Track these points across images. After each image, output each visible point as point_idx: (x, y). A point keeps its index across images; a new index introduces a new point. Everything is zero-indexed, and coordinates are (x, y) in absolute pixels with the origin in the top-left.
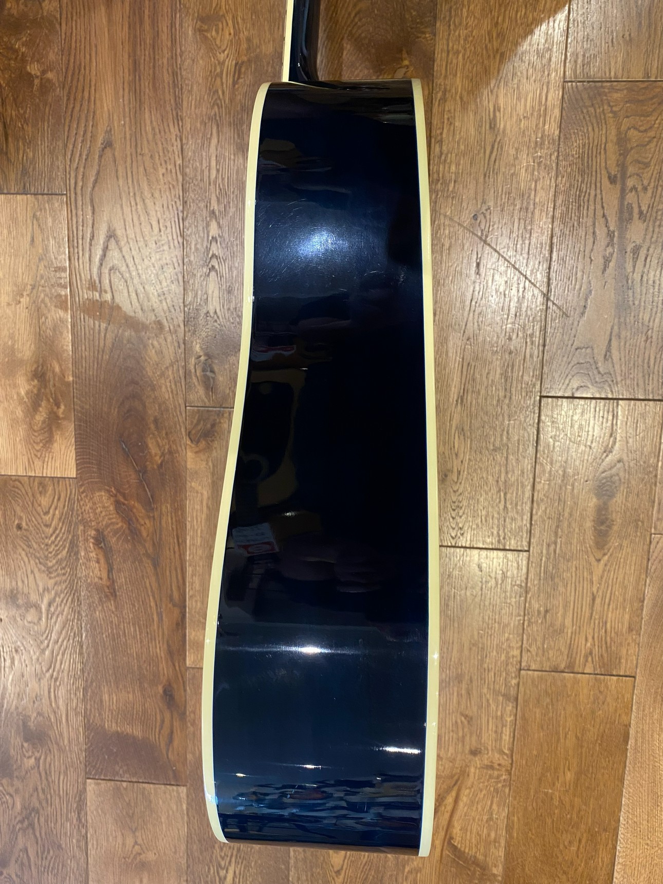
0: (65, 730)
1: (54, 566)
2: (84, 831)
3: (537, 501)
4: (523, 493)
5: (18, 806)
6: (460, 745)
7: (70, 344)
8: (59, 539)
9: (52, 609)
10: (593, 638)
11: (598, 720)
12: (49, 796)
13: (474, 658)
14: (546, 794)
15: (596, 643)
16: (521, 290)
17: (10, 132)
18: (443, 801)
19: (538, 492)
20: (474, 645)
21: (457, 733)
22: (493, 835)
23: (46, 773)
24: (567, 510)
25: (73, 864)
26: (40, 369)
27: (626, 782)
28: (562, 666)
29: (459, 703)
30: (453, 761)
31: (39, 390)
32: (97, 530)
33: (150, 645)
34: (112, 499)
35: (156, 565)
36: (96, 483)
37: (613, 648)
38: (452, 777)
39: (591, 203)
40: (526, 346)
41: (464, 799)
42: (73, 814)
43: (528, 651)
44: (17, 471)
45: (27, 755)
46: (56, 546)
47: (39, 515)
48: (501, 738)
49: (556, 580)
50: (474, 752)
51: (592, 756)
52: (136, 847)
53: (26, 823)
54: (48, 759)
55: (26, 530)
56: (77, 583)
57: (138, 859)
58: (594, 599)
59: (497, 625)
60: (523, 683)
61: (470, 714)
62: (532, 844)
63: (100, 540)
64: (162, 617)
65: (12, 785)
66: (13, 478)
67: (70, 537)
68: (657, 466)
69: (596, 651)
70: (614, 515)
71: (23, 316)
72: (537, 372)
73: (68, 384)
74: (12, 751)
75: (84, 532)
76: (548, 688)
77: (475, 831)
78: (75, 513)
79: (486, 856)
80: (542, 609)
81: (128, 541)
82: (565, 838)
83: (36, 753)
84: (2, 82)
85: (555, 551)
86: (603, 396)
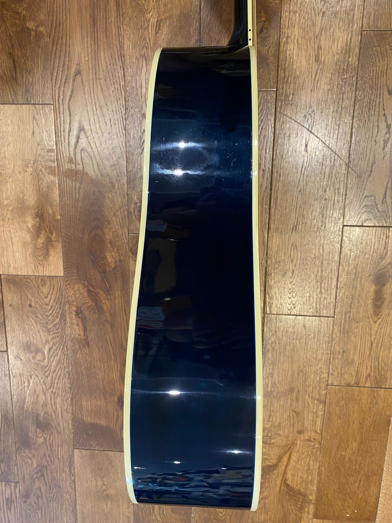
0: (61, 422)
1: (52, 327)
2: (73, 478)
3: (340, 287)
4: (332, 283)
5: (35, 464)
6: (292, 428)
7: (58, 196)
8: (54, 312)
9: (51, 353)
10: (371, 367)
11: (373, 413)
12: (52, 459)
13: (301, 379)
14: (341, 455)
15: (373, 370)
16: (332, 161)
17: (17, 65)
18: (281, 459)
19: (341, 282)
20: (300, 371)
21: (290, 422)
22: (310, 478)
23: (50, 446)
24: (357, 293)
25: (68, 496)
26: (40, 212)
27: (388, 448)
28: (352, 383)
29: (291, 405)
30: (287, 437)
31: (40, 224)
32: (77, 307)
33: (110, 374)
34: (86, 289)
35: (112, 327)
36: (76, 279)
37: (382, 372)
38: (287, 446)
39: (377, 106)
40: (335, 195)
41: (293, 458)
42: (67, 468)
43: (332, 374)
44: (28, 272)
45: (39, 436)
46: (53, 316)
47: (42, 298)
48: (316, 424)
49: (350, 333)
50: (300, 432)
51: (369, 434)
52: (104, 486)
53: (39, 474)
54: (52, 438)
55: (34, 307)
56: (66, 338)
57: (105, 493)
58: (372, 344)
59: (314, 360)
60: (329, 393)
61: (298, 411)
62: (333, 483)
63: (79, 313)
64: (116, 356)
65: (31, 453)
66: (26, 277)
67: (61, 311)
69: (372, 374)
70: (385, 296)
71: (29, 179)
72: (342, 211)
73: (57, 221)
74: (30, 434)
75: (69, 308)
76: (344, 396)
77: (299, 476)
78: (63, 297)
79: (306, 490)
80: (341, 351)
81: (96, 313)
82: (352, 479)
83: (44, 435)
84: (11, 33)
85: (350, 317)
86: (381, 225)
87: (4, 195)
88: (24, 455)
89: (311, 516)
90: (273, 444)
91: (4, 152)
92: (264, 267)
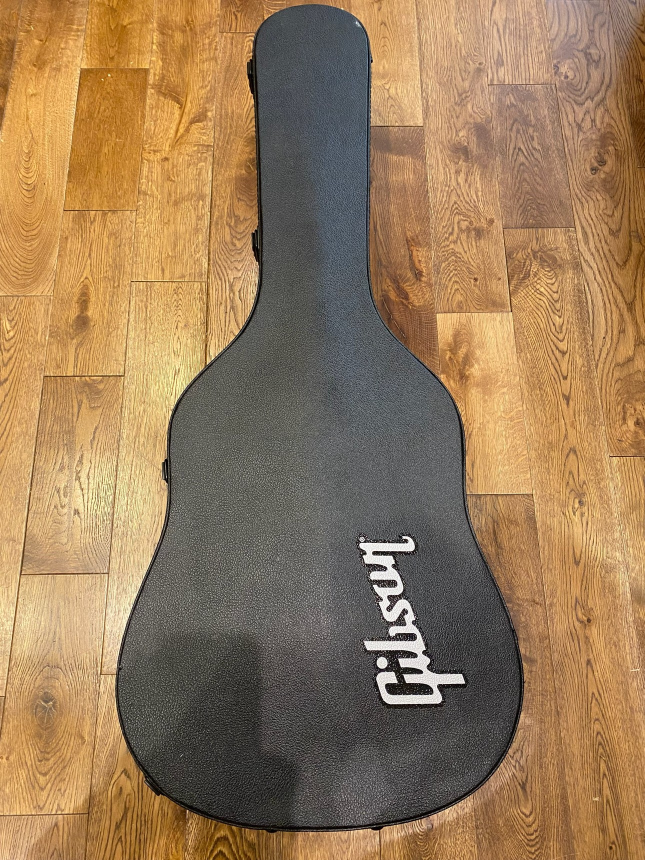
0: (439, 155)
1: (450, 257)
2: (424, 94)
3: (126, 313)
4: (135, 317)
5: (469, 106)
6: (175, 163)
8: (448, 274)
9: (451, 229)
10: (90, 231)
11: (87, 184)
13: (166, 216)
14: (120, 138)
15: (88, 229)
16: (137, 442)
17: (492, 536)
18: (186, 129)
19: (125, 318)
20: (167, 223)
21: (177, 170)
22: (154, 112)
23: (451, 128)
24: (106, 307)
25: (430, 73)
26: (464, 381)
27: (70, 148)
28: (109, 214)
29: (176, 188)
30: (180, 154)
31: (464, 368)
32: (420, 280)
33: (382, 210)
34: (411, 301)
36: (422, 311)
37: (77, 227)
38: (180, 144)
39: (90, 498)
41: (172, 132)
42: (431, 104)
43: (132, 222)
44: (479, 315)
45: (465, 138)
46: (449, 270)
47: (462, 288)
48: (149, 169)
49: (114, 265)
50: (166, 159)
51: (91, 162)
52: (388, 88)
53: (464, 96)
54: (449, 136)
55: (471, 278)
57: (386, 80)
58: (90, 255)
59: (152, 236)
60: (135, 202)
61: (168, 182)
62: (129, 108)
63: (418, 275)
65: (474, 119)
66: (481, 311)
67: (440, 275)
68: (49, 337)
69: (88, 225)
70: (77, 306)
71: (478, 416)
72: (126, 391)
73: (443, 372)
74: (475, 140)
75: (430, 279)
76: (119, 200)
77: (165, 113)
78: (437, 291)
79: (158, 99)
80: (123, 247)
81: (400, 275)
82: (108, 113)
83: (458, 139)
84: (500, 569)
85: (114, 282)
86: (83, 378)
87: (507, 397)
88: (482, 116)
89: (152, 71)
90: (195, 146)
91: (507, 444)
92: (209, 331)
